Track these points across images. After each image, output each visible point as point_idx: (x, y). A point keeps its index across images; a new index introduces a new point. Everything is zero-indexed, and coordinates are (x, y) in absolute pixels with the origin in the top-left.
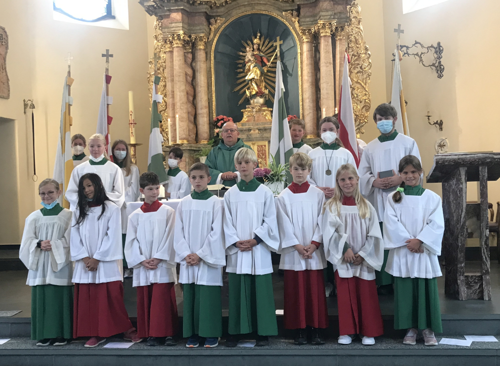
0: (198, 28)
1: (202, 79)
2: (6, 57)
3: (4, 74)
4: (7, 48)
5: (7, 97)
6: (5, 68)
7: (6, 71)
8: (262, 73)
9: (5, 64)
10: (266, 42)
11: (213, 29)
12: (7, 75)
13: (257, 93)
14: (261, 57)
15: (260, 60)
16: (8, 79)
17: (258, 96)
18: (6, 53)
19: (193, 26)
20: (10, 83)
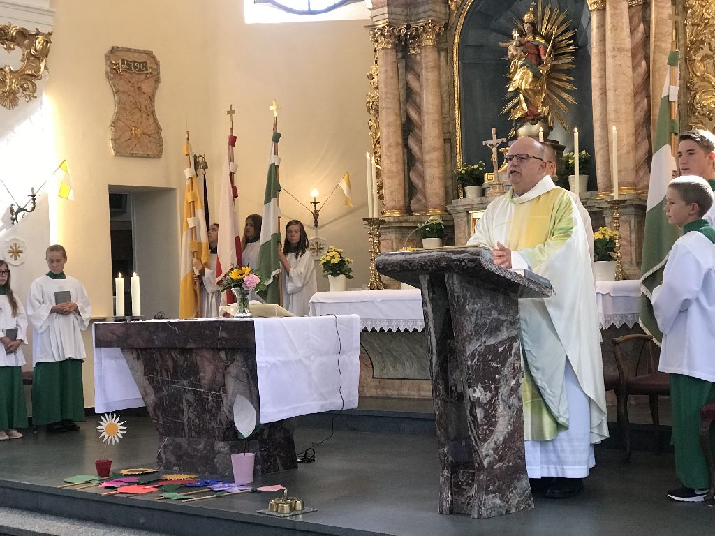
0: (421, 9)
1: (429, 100)
2: (154, 95)
3: (151, 121)
4: (157, 81)
5: (159, 156)
6: (153, 112)
7: (155, 118)
8: (537, 77)
9: (153, 106)
10: (555, 15)
11: (453, 7)
12: (156, 122)
13: (526, 115)
14: (537, 47)
15: (534, 51)
16: (159, 129)
17: (528, 121)
18: (155, 89)
19: (415, 7)
20: (163, 134)
